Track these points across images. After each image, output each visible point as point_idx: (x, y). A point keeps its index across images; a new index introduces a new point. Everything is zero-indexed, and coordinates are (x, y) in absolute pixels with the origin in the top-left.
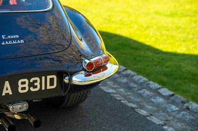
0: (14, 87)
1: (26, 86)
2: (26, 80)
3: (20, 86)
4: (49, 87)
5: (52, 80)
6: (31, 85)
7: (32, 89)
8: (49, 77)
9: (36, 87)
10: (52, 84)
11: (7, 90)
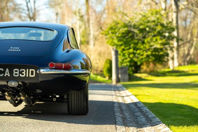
0: (11, 72)
1: (18, 73)
2: (18, 70)
3: (15, 73)
4: (30, 76)
5: (32, 72)
6: (20, 73)
7: (21, 75)
8: (30, 70)
9: (23, 74)
10: (32, 74)
11: (7, 74)
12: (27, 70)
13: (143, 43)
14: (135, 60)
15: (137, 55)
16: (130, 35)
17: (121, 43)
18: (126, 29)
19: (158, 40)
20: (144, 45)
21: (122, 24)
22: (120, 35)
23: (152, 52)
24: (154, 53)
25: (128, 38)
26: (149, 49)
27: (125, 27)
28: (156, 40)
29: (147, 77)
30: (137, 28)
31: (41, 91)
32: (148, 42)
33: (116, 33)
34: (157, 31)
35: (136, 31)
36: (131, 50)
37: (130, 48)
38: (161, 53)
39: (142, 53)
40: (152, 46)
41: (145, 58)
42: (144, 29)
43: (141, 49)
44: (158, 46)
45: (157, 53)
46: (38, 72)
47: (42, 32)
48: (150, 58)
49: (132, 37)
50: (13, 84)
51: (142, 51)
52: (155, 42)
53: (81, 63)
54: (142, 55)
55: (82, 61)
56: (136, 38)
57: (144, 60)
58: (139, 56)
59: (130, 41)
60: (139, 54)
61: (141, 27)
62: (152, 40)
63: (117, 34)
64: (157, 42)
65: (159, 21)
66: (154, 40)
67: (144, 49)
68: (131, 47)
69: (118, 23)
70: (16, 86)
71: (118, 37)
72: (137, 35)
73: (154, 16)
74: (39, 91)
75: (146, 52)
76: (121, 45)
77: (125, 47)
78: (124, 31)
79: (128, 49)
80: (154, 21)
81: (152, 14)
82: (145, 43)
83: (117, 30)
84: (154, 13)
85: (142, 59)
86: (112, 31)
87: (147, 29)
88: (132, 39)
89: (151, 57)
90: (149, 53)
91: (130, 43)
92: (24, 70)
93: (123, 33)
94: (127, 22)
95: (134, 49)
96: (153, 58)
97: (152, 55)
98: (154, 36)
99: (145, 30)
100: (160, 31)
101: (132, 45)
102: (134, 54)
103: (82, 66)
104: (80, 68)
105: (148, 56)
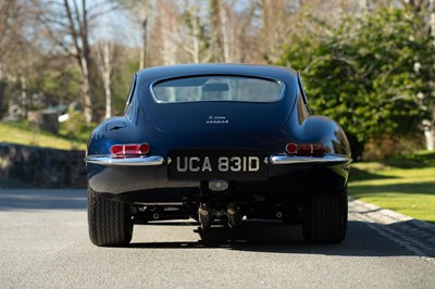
0: (214, 164)
1: (227, 164)
2: (226, 159)
3: (221, 164)
4: (250, 169)
5: (254, 161)
6: (232, 164)
7: (232, 168)
8: (250, 159)
9: (237, 167)
10: (254, 166)
11: (207, 167)
12: (245, 159)
13: (369, 89)
14: (353, 130)
15: (355, 119)
16: (337, 70)
17: (317, 91)
18: (328, 57)
19: (406, 82)
20: (373, 95)
21: (317, 46)
22: (312, 73)
23: (392, 110)
24: (396, 113)
25: (332, 79)
26: (384, 104)
27: (324, 53)
28: (401, 82)
29: (381, 169)
30: (352, 55)
31: (262, 199)
32: (379, 86)
33: (303, 69)
34: (400, 59)
35: (350, 61)
36: (342, 108)
37: (339, 103)
38: (413, 112)
39: (367, 114)
40: (390, 96)
41: (374, 126)
42: (370, 57)
43: (364, 105)
44: (406, 96)
45: (403, 113)
46: (266, 161)
47: (227, 81)
48: (387, 126)
49: (342, 76)
50: (218, 186)
51: (367, 108)
52: (397, 86)
53: (333, 142)
54: (370, 118)
55: (335, 139)
56: (351, 78)
57: (372, 129)
58: (361, 121)
59: (336, 86)
60: (361, 116)
61: (363, 51)
62: (389, 82)
63: (306, 70)
64: (402, 87)
65: (405, 36)
66: (395, 82)
67: (372, 104)
68: (341, 99)
69: (308, 45)
70: (224, 188)
71: (307, 77)
72: (354, 72)
73: (393, 24)
74: (260, 198)
75: (378, 110)
76: (317, 96)
77: (327, 100)
78: (322, 63)
79: (334, 106)
80: (392, 37)
81: (387, 20)
82: (374, 91)
83: (305, 61)
84: (393, 18)
85: (368, 127)
86: (295, 63)
87: (377, 56)
88: (343, 82)
89: (389, 122)
90: (385, 113)
91: (338, 90)
92: (238, 158)
93: (319, 68)
94: (328, 42)
95: (348, 105)
96: (395, 125)
97: (392, 117)
98: (396, 72)
99: (374, 58)
100: (408, 59)
101: (343, 95)
102: (349, 116)
103: (335, 148)
104: (333, 152)
105: (381, 120)
